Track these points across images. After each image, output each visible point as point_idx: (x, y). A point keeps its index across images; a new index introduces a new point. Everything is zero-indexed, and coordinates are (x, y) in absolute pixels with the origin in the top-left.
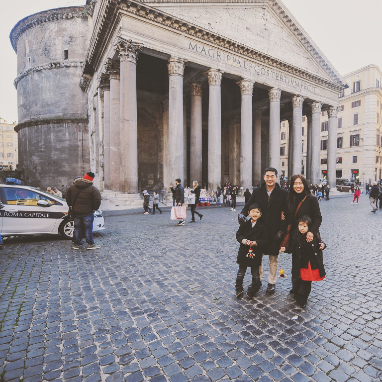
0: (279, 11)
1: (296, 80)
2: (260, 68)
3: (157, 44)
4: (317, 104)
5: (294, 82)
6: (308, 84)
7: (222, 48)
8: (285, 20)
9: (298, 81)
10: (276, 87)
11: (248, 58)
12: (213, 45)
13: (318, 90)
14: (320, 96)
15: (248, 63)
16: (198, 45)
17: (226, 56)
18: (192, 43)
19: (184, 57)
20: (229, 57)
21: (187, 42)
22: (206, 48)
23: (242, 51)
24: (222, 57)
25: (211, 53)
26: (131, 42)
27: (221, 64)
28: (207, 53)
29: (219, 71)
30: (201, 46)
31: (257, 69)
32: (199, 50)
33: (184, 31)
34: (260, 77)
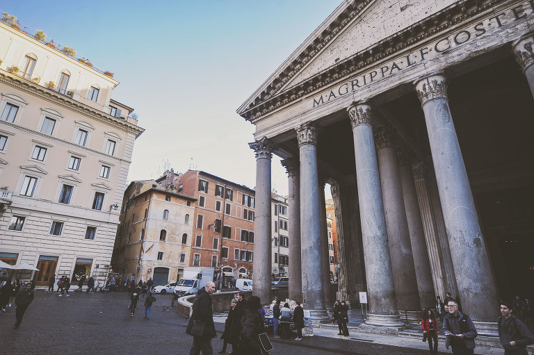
2: (451, 38)
7: (358, 72)
11: (411, 47)
12: (342, 79)
15: (417, 53)
16: (324, 94)
17: (367, 76)
18: (317, 98)
19: (308, 120)
20: (373, 74)
21: (311, 101)
22: (335, 90)
23: (390, 49)
24: (361, 83)
25: (343, 91)
26: (257, 142)
27: (359, 93)
28: (337, 94)
29: (355, 104)
30: (328, 93)
31: (442, 45)
32: (325, 99)
33: (303, 94)
34: (456, 53)
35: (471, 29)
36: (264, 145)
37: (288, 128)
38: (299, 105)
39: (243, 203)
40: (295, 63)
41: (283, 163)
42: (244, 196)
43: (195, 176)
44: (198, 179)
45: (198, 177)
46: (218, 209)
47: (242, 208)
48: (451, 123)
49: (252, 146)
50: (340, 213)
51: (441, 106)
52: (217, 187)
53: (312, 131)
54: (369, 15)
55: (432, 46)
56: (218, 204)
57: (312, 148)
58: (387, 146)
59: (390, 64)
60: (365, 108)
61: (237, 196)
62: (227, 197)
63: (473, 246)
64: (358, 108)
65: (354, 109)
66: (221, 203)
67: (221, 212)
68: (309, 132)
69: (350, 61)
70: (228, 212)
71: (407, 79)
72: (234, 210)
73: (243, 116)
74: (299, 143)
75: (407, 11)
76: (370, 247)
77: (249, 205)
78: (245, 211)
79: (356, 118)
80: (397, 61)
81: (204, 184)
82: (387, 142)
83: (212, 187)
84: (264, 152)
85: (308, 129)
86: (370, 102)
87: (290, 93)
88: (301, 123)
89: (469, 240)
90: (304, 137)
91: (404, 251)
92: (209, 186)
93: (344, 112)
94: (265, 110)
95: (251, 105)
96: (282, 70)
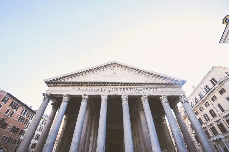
0: (120, 66)
1: (138, 88)
2: (112, 88)
3: (59, 92)
4: (162, 97)
5: (137, 89)
6: (149, 88)
7: (89, 86)
8: (125, 67)
9: (140, 89)
10: (122, 95)
11: (103, 86)
12: (84, 86)
13: (159, 89)
14: (163, 92)
15: (104, 88)
16: (77, 88)
17: (91, 88)
18: (75, 88)
19: (69, 94)
20: (92, 89)
21: (72, 88)
22: (81, 88)
23: (98, 84)
24: (89, 90)
25: (83, 90)
26: (47, 94)
27: (87, 92)
28: (81, 90)
29: (85, 95)
30: (79, 88)
31: (109, 89)
32: (77, 90)
33: (71, 85)
34: (111, 93)
35: (115, 88)
36: (49, 96)
37: (61, 94)
38: (68, 88)
39: (22, 113)
40: (72, 75)
41: (52, 104)
42: (24, 109)
43: (4, 94)
44: (4, 96)
45: (5, 95)
46: (6, 113)
47: (20, 115)
48: (106, 110)
49: (44, 95)
50: (65, 128)
51: (105, 105)
52: (13, 102)
53: (69, 98)
54: (96, 73)
55: (107, 88)
56: (8, 110)
57: (66, 103)
58: (89, 109)
59: (97, 88)
60: (87, 97)
61: (21, 109)
62: (15, 108)
63: (102, 149)
64: (86, 96)
65: (84, 96)
66: (10, 110)
67: (7, 115)
68: (68, 98)
69: (88, 83)
70: (11, 116)
71: (100, 94)
72: (15, 115)
73: (46, 83)
74: (63, 100)
75: (105, 77)
76: (73, 146)
77: (24, 114)
78: (21, 116)
79: (84, 99)
80: (99, 88)
81: (6, 99)
82: (89, 108)
83: (10, 101)
84: (48, 99)
85: (68, 97)
86: (89, 96)
87: (67, 83)
88: (66, 94)
89: (102, 147)
90: (65, 99)
91: (83, 148)
92: (9, 101)
93: (81, 96)
94: (55, 84)
95: (51, 81)
96: (67, 75)
